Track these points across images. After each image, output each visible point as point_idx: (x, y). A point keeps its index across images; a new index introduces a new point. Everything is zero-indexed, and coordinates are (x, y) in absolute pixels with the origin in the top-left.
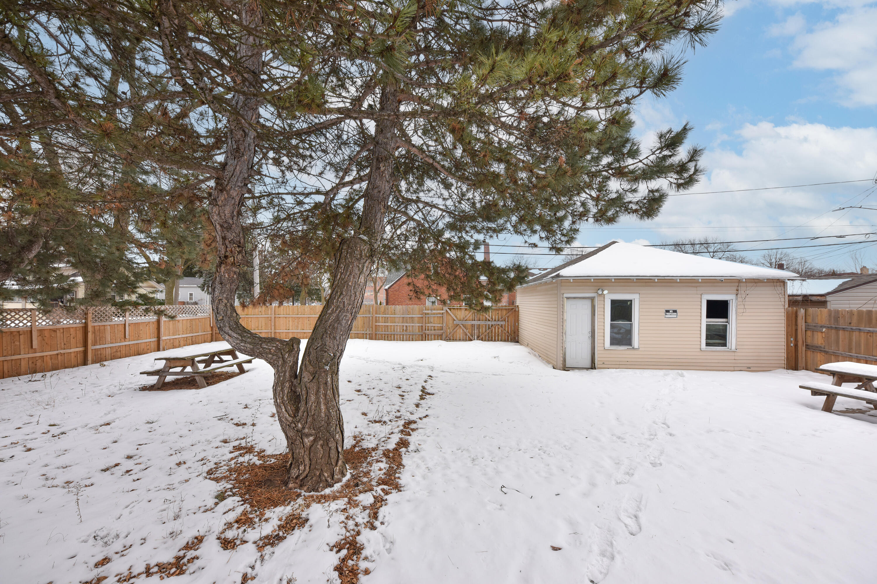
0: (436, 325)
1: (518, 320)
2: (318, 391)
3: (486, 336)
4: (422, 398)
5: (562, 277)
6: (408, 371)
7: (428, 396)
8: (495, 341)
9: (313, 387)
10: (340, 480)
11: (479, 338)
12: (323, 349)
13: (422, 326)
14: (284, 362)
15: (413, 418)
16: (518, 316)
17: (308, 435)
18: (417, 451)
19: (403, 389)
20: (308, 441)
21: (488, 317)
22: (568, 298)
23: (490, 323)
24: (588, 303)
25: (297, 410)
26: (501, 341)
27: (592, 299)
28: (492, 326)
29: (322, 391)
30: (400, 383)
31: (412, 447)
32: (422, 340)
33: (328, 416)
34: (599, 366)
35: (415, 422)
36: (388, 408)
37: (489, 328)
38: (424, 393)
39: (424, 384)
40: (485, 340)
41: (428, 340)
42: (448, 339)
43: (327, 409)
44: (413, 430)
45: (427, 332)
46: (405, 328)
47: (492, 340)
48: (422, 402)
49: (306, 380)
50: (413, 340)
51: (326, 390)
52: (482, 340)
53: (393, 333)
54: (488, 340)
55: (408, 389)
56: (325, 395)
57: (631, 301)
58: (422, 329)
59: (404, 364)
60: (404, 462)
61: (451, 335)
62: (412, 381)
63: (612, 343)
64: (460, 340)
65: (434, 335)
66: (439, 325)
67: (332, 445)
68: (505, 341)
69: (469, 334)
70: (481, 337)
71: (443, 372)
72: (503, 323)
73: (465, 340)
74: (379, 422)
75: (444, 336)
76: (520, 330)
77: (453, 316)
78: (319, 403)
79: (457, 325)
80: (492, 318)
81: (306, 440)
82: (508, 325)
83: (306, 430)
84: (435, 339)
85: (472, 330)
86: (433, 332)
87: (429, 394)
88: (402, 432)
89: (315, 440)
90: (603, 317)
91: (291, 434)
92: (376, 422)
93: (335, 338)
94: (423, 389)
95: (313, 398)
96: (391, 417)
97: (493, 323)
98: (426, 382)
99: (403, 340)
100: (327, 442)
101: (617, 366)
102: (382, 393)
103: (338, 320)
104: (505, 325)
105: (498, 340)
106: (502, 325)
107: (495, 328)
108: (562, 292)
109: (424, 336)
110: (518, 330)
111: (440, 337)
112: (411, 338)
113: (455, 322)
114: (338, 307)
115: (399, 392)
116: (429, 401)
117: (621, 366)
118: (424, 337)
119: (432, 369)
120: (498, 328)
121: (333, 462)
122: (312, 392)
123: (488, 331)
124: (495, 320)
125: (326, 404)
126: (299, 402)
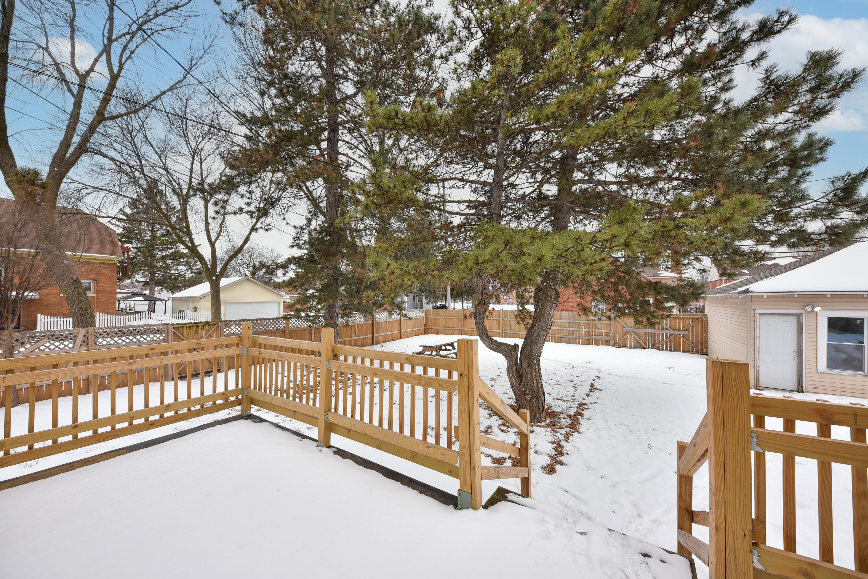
0: (603, 331)
1: (706, 331)
2: (531, 374)
3: (663, 345)
4: (591, 391)
5: (752, 292)
6: (578, 370)
7: (596, 391)
8: (675, 351)
9: (529, 370)
10: (544, 421)
11: (653, 347)
12: (532, 351)
13: (589, 332)
14: (512, 356)
15: (584, 402)
16: (707, 327)
17: (528, 394)
18: (589, 419)
19: (575, 383)
20: (528, 397)
21: (665, 326)
22: (761, 314)
23: (668, 332)
24: (793, 321)
25: (521, 381)
26: (683, 351)
27: (799, 316)
28: (671, 335)
29: (534, 373)
30: (571, 378)
31: (585, 417)
32: (589, 344)
33: (538, 387)
34: (808, 390)
35: (587, 405)
36: (566, 393)
37: (667, 337)
38: (593, 388)
39: (593, 382)
40: (662, 350)
41: (595, 345)
42: (617, 345)
43: (537, 383)
44: (586, 409)
45: (594, 337)
46: (571, 332)
47: (670, 350)
48: (591, 393)
49: (525, 366)
50: (579, 344)
51: (536, 373)
52: (658, 349)
53: (560, 336)
54: (666, 350)
55: (580, 383)
56: (536, 375)
57: (863, 319)
58: (589, 334)
59: (574, 365)
60: (581, 422)
61: (621, 341)
62: (581, 378)
63: (829, 367)
64: (631, 347)
65: (602, 341)
66: (607, 331)
67: (540, 402)
68: (688, 352)
69: (641, 342)
70: (657, 345)
71: (611, 375)
72: (686, 333)
73: (638, 348)
74: (561, 400)
75: (612, 342)
76: (709, 342)
77: (622, 323)
78: (533, 379)
79: (627, 333)
80: (671, 327)
81: (527, 397)
82: (693, 335)
83: (527, 392)
84: (602, 345)
85: (646, 338)
86: (600, 337)
87: (597, 389)
88: (578, 408)
89: (532, 397)
90: (815, 336)
91: (518, 392)
92: (558, 399)
93: (537, 345)
94: (592, 385)
95: (529, 376)
96: (568, 399)
97: (672, 332)
98: (594, 380)
99: (569, 343)
100: (538, 400)
101: (839, 393)
102: (559, 383)
103: (539, 335)
104: (688, 336)
105: (679, 351)
106: (684, 336)
107: (675, 338)
108: (754, 307)
109: (591, 340)
110: (706, 341)
111: (608, 343)
112: (578, 342)
113: (625, 329)
114: (538, 328)
115: (572, 384)
116: (596, 393)
117: (842, 393)
118: (591, 342)
119: (600, 371)
120: (679, 338)
121: (541, 410)
122: (529, 373)
123: (665, 341)
124: (675, 330)
125: (536, 380)
126: (522, 377)
